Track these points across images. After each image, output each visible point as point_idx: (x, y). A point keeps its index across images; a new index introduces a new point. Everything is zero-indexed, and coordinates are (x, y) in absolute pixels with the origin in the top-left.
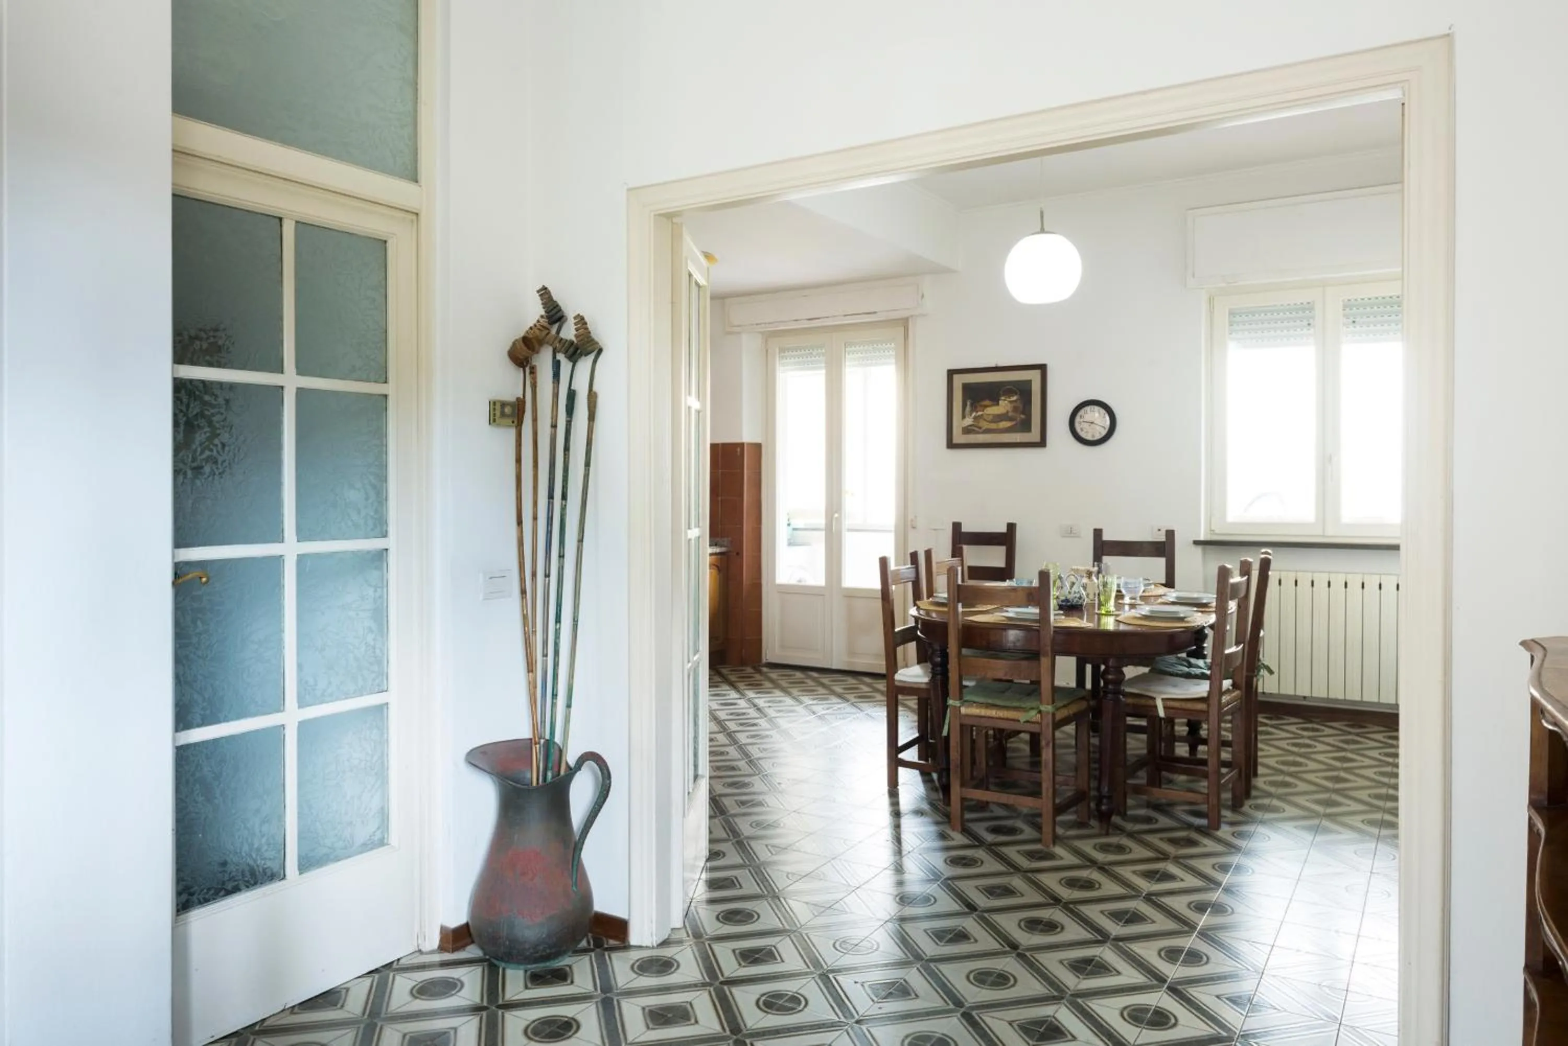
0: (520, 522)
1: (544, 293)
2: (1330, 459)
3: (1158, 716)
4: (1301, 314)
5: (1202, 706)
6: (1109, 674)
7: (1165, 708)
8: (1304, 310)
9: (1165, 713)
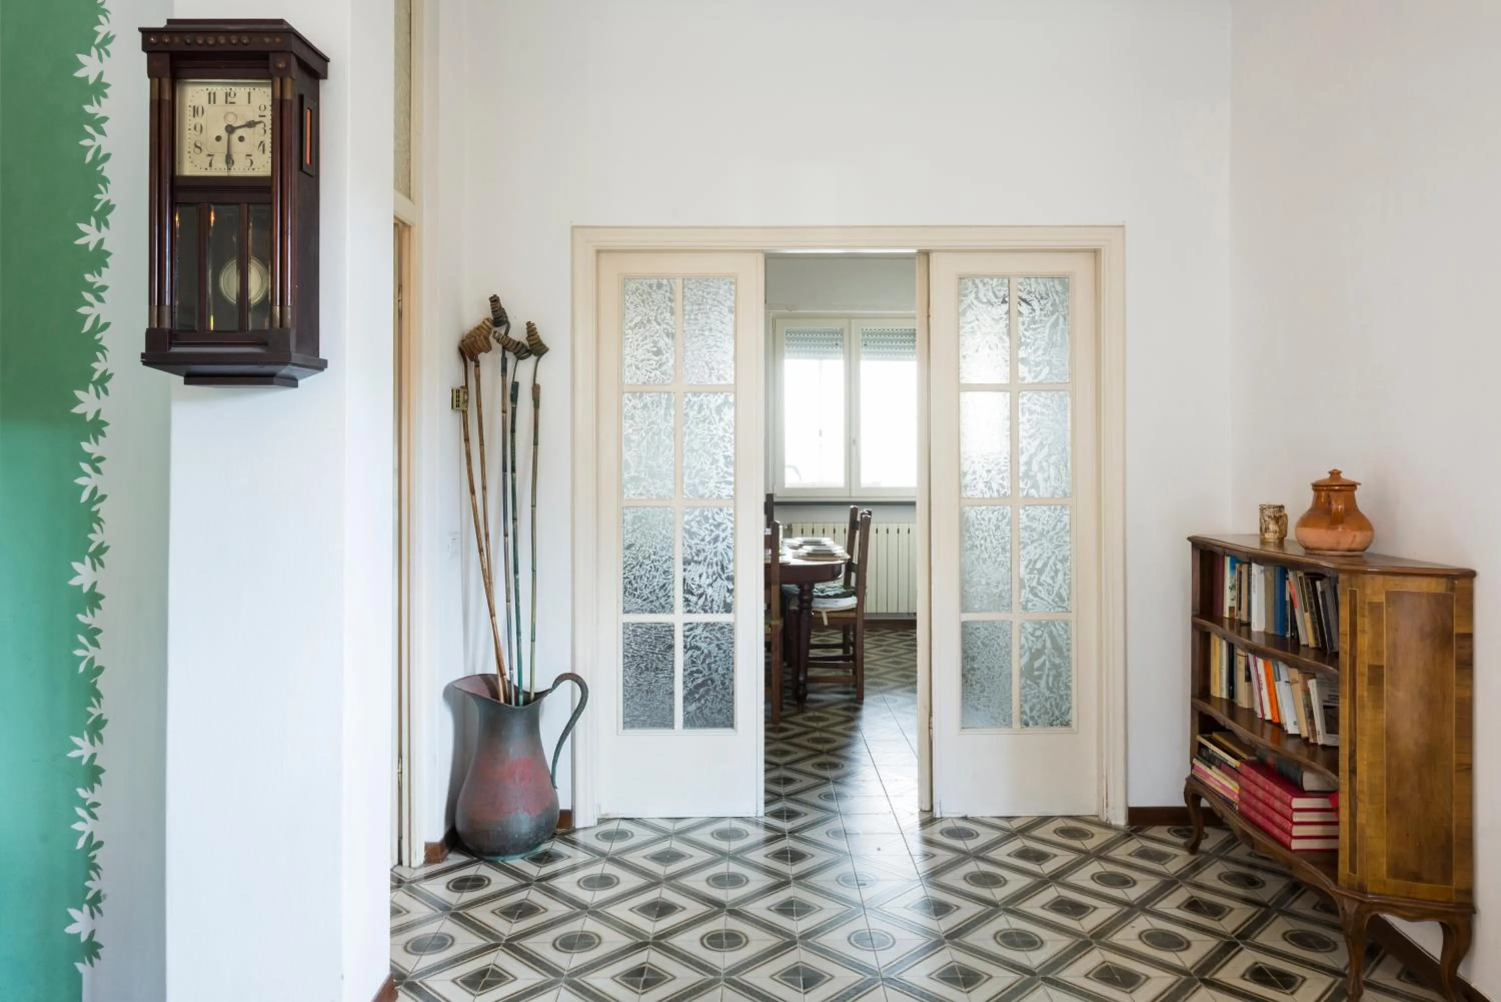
0: (473, 492)
1: (495, 300)
2: (854, 441)
3: (823, 624)
4: (831, 336)
5: (852, 615)
6: (804, 595)
7: (829, 618)
8: (837, 334)
9: (829, 622)
